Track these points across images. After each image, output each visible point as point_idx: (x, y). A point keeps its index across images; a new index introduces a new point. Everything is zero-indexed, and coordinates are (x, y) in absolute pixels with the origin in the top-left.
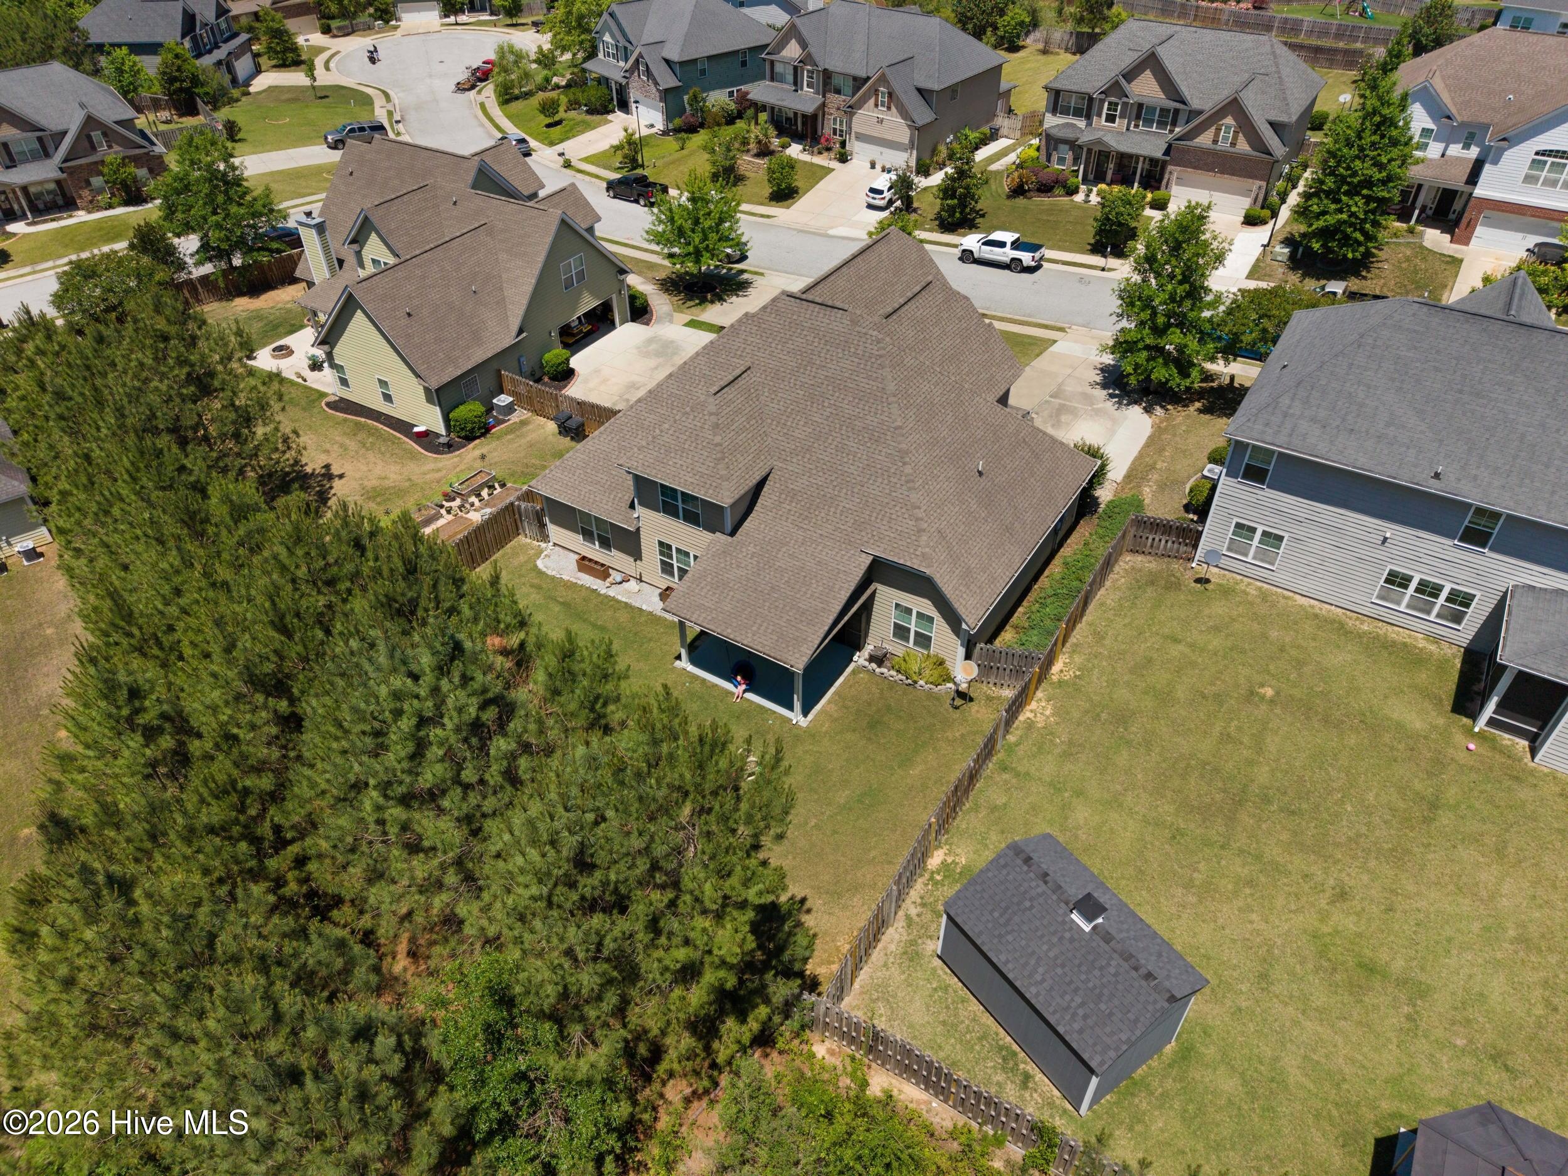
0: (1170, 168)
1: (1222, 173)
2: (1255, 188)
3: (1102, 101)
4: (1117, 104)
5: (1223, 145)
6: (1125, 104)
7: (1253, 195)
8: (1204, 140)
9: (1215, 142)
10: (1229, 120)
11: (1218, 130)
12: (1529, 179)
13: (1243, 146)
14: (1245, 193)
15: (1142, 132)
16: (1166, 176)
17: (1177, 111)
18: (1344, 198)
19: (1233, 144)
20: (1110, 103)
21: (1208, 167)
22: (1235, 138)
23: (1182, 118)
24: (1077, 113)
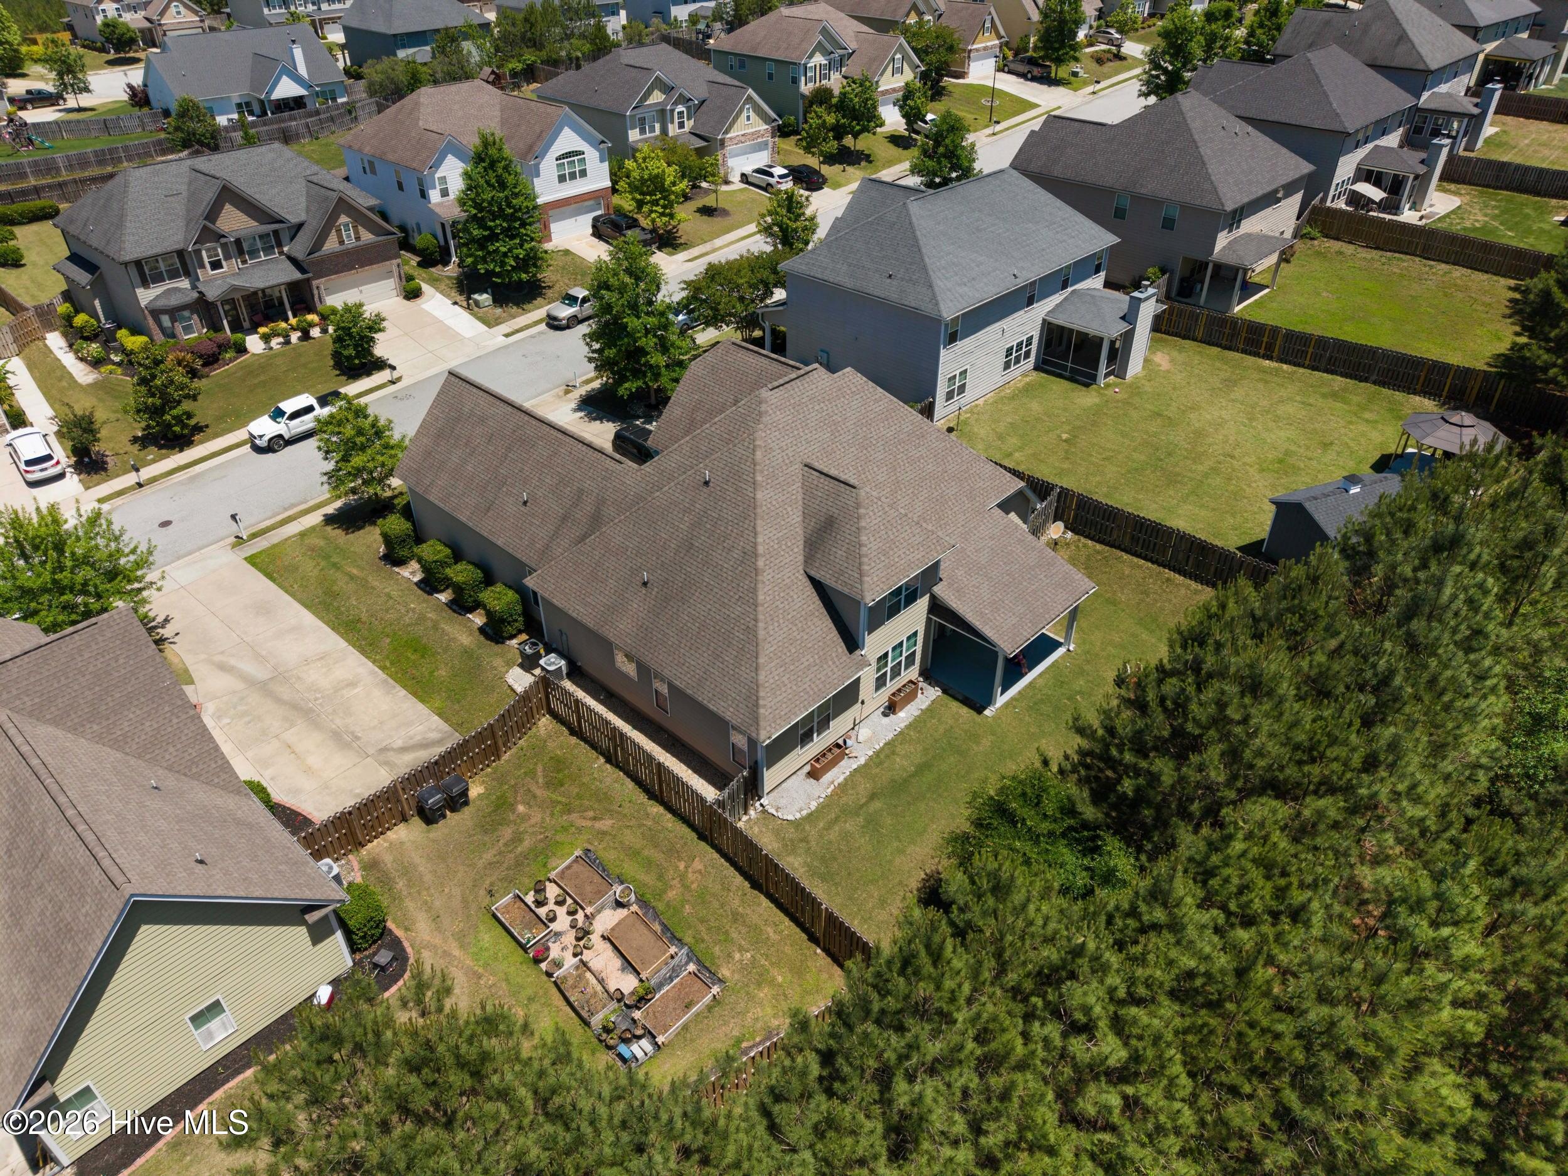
0: (315, 283)
1: (362, 266)
2: (395, 269)
3: (198, 252)
4: (215, 249)
5: (350, 242)
6: (224, 247)
7: (396, 274)
8: (331, 245)
9: (342, 242)
10: (344, 219)
11: (339, 231)
12: (562, 179)
13: (367, 237)
14: (389, 275)
15: (253, 266)
16: (316, 292)
17: (276, 233)
18: (523, 231)
19: (358, 238)
20: (208, 250)
21: (349, 267)
22: (356, 232)
23: (285, 237)
24: (174, 275)
